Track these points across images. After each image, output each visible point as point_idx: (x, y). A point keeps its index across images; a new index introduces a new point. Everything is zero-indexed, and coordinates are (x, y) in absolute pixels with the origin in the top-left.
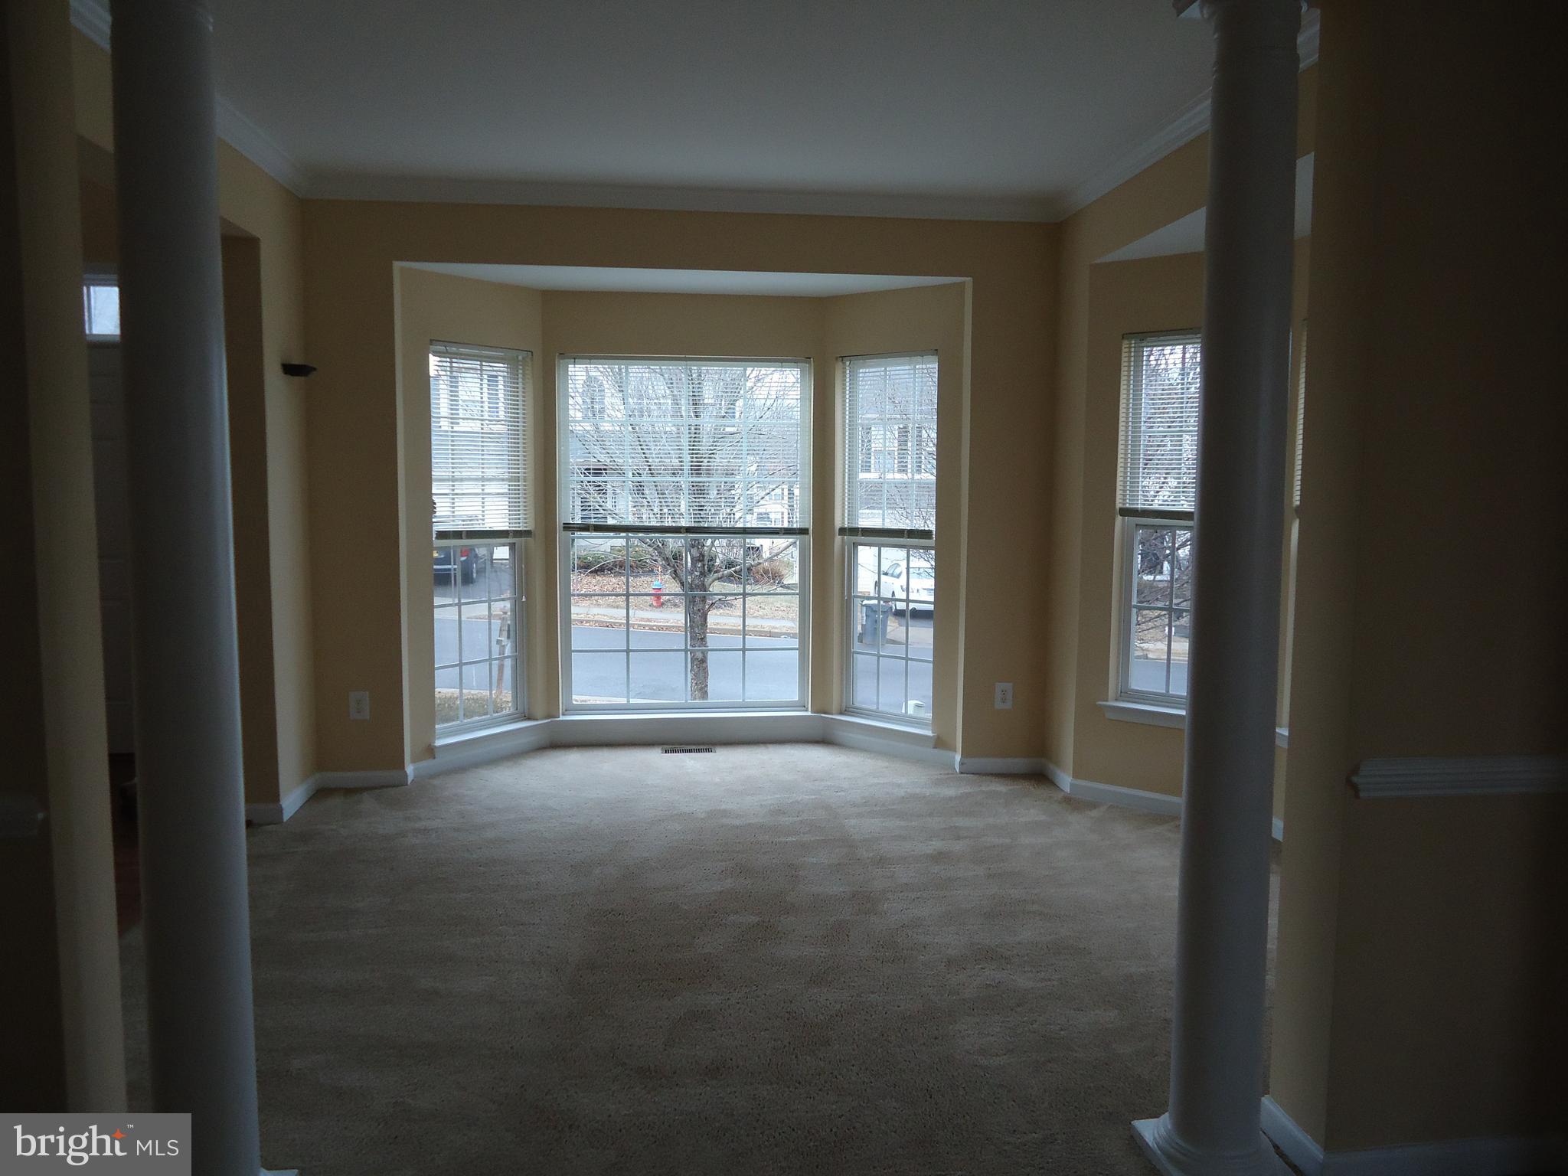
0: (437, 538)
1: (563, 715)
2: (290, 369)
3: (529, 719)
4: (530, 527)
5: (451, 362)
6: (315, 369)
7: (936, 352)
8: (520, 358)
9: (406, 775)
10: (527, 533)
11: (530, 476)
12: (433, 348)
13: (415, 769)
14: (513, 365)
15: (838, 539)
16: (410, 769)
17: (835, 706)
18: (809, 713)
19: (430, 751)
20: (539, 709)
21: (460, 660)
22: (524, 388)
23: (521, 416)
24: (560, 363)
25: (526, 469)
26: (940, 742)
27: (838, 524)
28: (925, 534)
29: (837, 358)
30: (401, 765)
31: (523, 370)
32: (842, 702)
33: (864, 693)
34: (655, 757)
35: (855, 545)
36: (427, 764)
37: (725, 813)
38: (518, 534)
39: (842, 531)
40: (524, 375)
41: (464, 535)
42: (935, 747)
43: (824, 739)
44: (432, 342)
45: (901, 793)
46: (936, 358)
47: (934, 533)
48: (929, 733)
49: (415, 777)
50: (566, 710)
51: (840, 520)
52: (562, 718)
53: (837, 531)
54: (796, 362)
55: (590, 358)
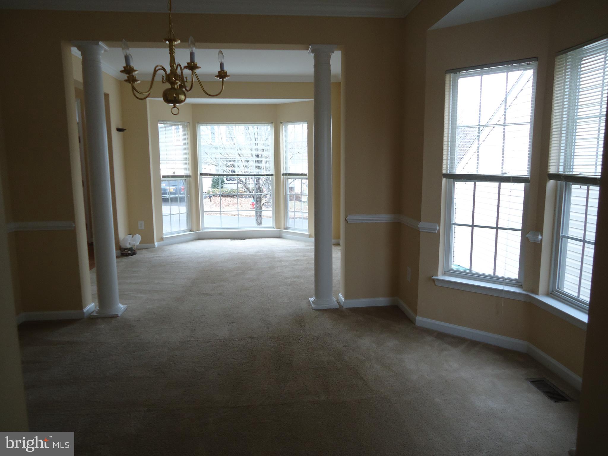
0: (162, 178)
1: (202, 230)
2: (119, 130)
3: (192, 231)
4: (190, 174)
5: (165, 126)
6: (125, 130)
7: (306, 121)
8: (186, 124)
9: (155, 245)
10: (189, 176)
11: (190, 159)
12: (159, 122)
13: (158, 244)
14: (184, 126)
15: (282, 177)
16: (156, 244)
17: (282, 227)
18: (275, 229)
19: (162, 239)
20: (195, 228)
21: (170, 213)
22: (187, 133)
23: (187, 142)
24: (198, 126)
25: (189, 157)
26: (310, 236)
27: (282, 173)
28: (305, 175)
29: (280, 123)
30: (154, 242)
31: (187, 128)
32: (285, 225)
33: (291, 223)
34: (228, 241)
35: (288, 179)
36: (161, 242)
37: (243, 252)
38: (186, 176)
39: (283, 174)
40: (187, 129)
41: (170, 177)
42: (309, 237)
43: (280, 237)
44: (159, 121)
45: (295, 248)
46: (307, 123)
47: (307, 174)
48: (307, 233)
49: (158, 246)
50: (203, 229)
51: (283, 171)
52: (201, 231)
53: (282, 175)
54: (268, 124)
55: (207, 124)
